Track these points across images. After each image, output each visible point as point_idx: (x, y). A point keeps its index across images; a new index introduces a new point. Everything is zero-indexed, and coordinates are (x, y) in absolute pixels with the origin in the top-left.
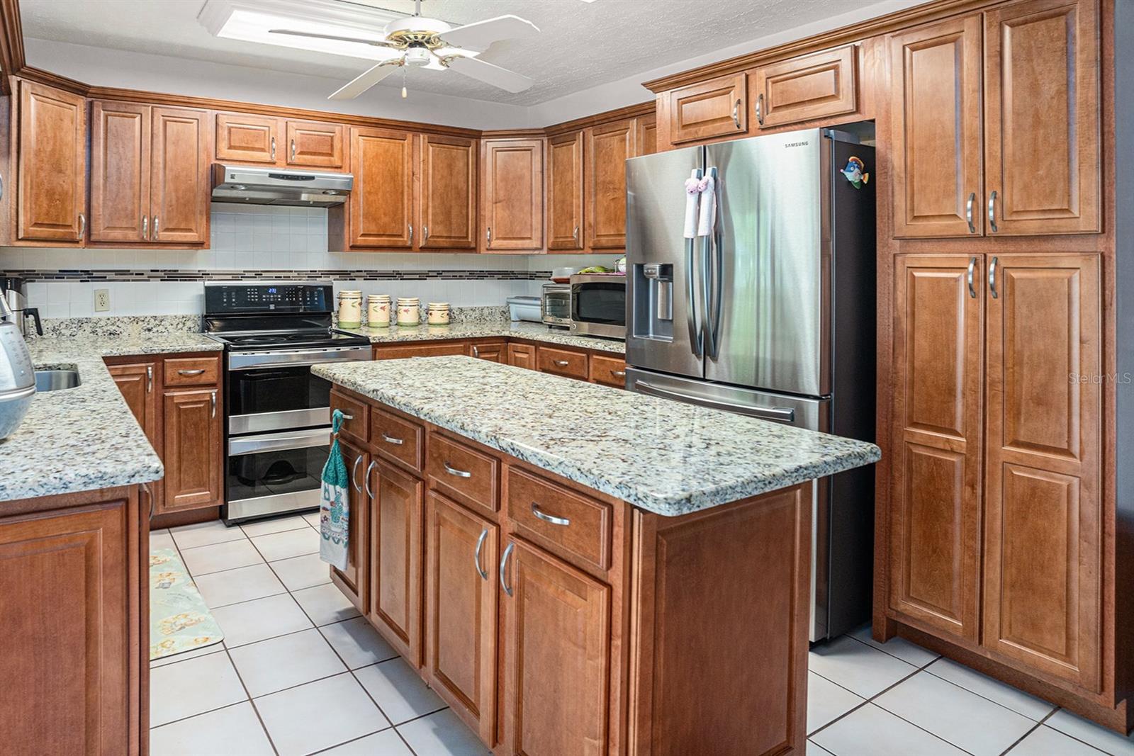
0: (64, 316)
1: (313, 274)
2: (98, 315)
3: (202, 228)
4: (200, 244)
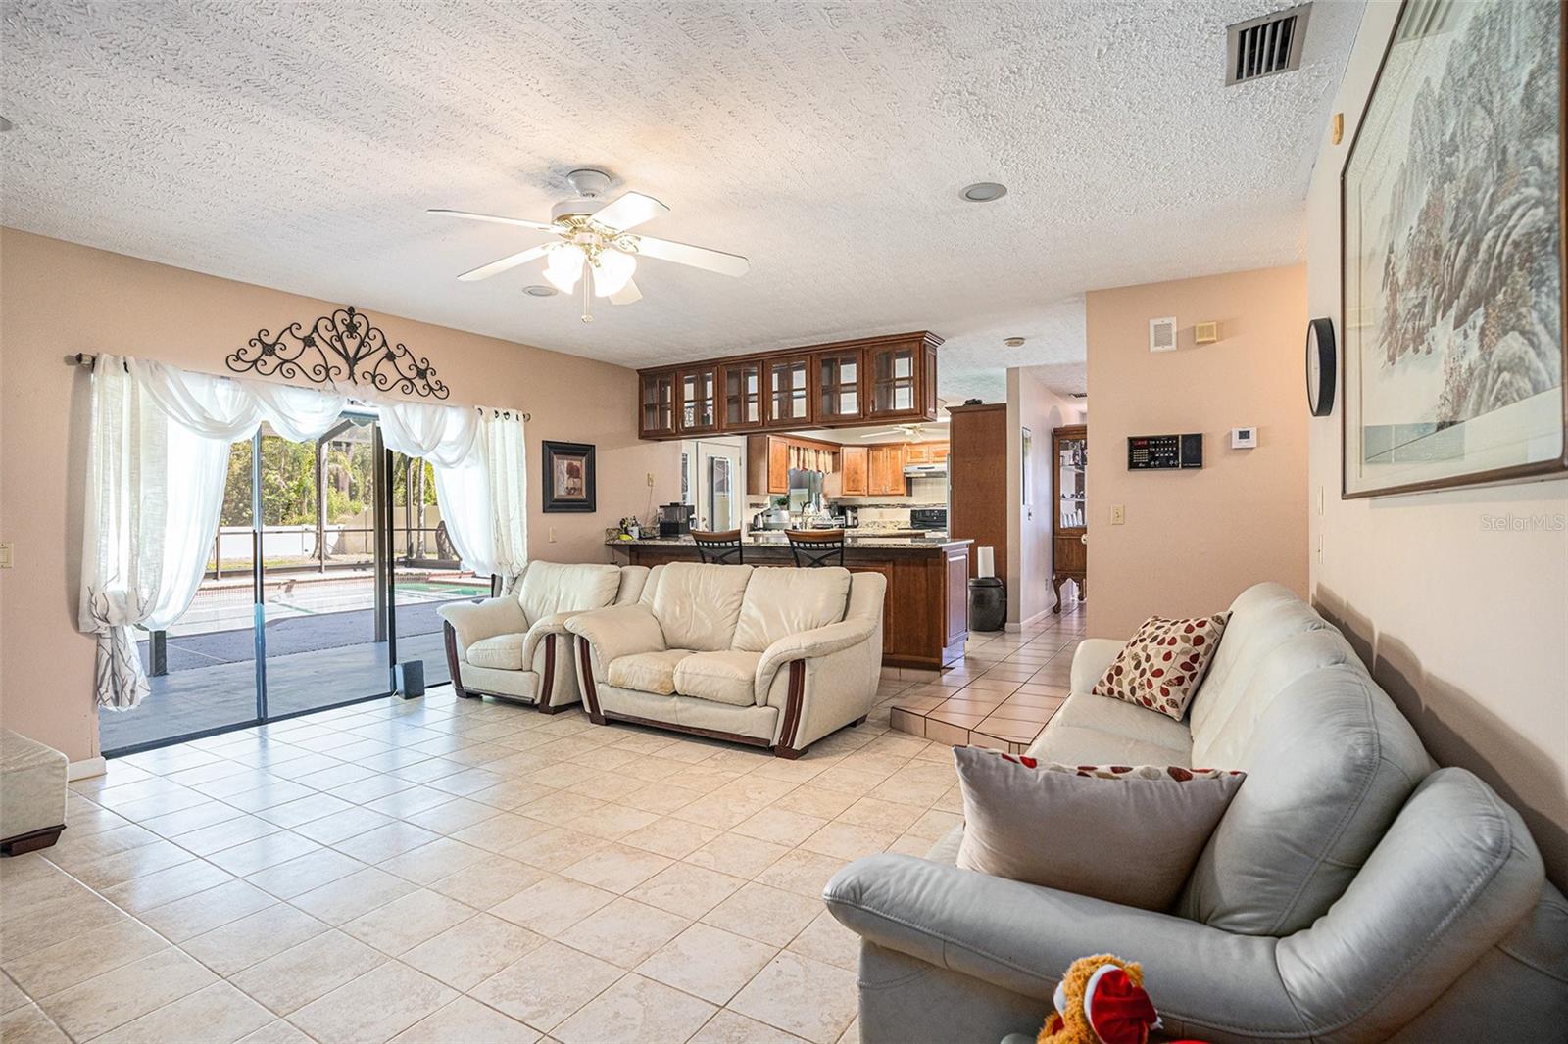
2: (880, 520)
3: (902, 489)
4: (902, 495)
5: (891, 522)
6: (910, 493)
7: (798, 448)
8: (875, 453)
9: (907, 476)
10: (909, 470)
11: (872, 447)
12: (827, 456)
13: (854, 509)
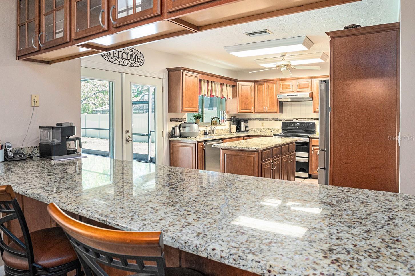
0: (256, 128)
1: (312, 119)
2: (262, 128)
3: (277, 109)
4: (277, 112)
5: (269, 129)
6: (281, 111)
7: (208, 82)
8: (260, 86)
9: (279, 100)
10: (281, 96)
11: (257, 82)
12: (228, 88)
13: (246, 121)
